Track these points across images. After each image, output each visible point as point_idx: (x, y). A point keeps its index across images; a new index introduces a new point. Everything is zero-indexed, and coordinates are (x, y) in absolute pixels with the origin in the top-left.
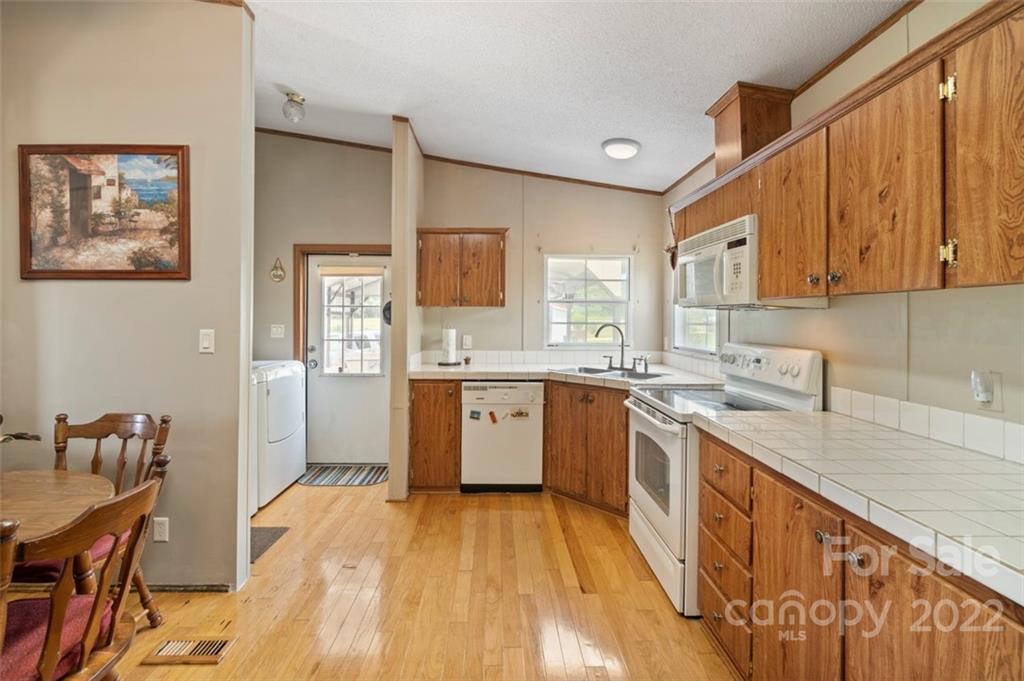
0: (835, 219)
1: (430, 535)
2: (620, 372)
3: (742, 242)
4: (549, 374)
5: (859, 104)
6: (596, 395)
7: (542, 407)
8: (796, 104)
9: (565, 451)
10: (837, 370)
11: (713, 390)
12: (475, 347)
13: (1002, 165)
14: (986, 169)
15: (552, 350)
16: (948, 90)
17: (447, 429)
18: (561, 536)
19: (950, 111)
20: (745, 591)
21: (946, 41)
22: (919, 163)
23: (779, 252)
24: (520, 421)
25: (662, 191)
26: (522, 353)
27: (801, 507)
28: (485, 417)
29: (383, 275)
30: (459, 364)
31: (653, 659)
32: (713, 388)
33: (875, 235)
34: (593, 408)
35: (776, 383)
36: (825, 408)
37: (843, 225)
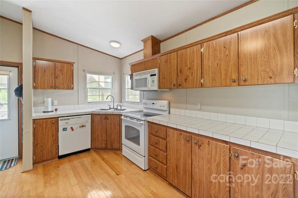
0: (179, 72)
1: (53, 178)
2: (114, 109)
3: (155, 75)
4: (92, 112)
5: (184, 49)
6: (109, 117)
7: (90, 123)
8: (161, 44)
9: (99, 136)
10: (172, 104)
11: (141, 112)
12: (58, 105)
13: (212, 66)
14: (209, 67)
15: (89, 104)
16: (202, 50)
17: (52, 136)
18: (103, 162)
19: (202, 55)
20: (165, 158)
21: (203, 41)
22: (197, 63)
23: (165, 78)
24: (83, 129)
25: (121, 58)
26: (78, 105)
27: (181, 135)
28: (69, 129)
29: (9, 75)
30: (53, 111)
31: (143, 184)
32: (141, 111)
33: (188, 76)
34: (109, 121)
35: (159, 108)
36: (169, 113)
37: (181, 73)
